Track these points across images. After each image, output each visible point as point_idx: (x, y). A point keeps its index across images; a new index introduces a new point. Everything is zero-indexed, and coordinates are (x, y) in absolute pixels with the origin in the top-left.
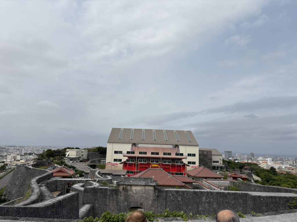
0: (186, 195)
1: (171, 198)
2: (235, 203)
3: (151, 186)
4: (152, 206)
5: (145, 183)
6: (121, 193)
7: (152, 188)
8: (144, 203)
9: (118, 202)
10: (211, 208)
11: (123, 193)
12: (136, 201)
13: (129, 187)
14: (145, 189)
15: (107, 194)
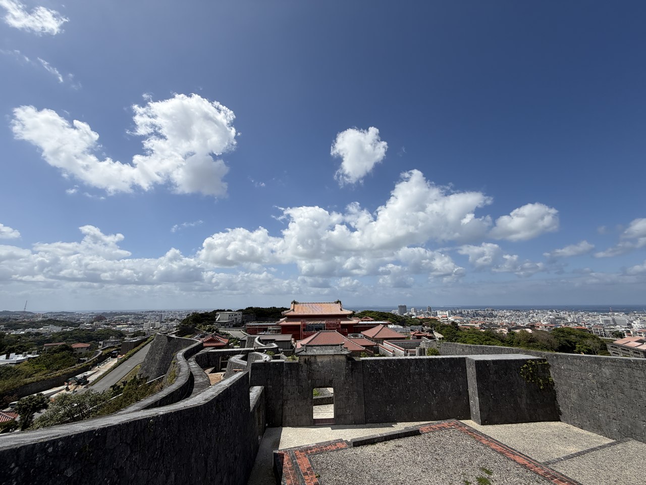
0: (389, 365)
1: (370, 370)
2: (452, 371)
3: (342, 355)
4: (345, 383)
5: (335, 352)
6: (302, 367)
7: (343, 358)
8: (334, 380)
9: (299, 381)
10: (422, 381)
11: (305, 366)
12: (323, 377)
13: (313, 358)
14: (335, 360)
15: (283, 370)
